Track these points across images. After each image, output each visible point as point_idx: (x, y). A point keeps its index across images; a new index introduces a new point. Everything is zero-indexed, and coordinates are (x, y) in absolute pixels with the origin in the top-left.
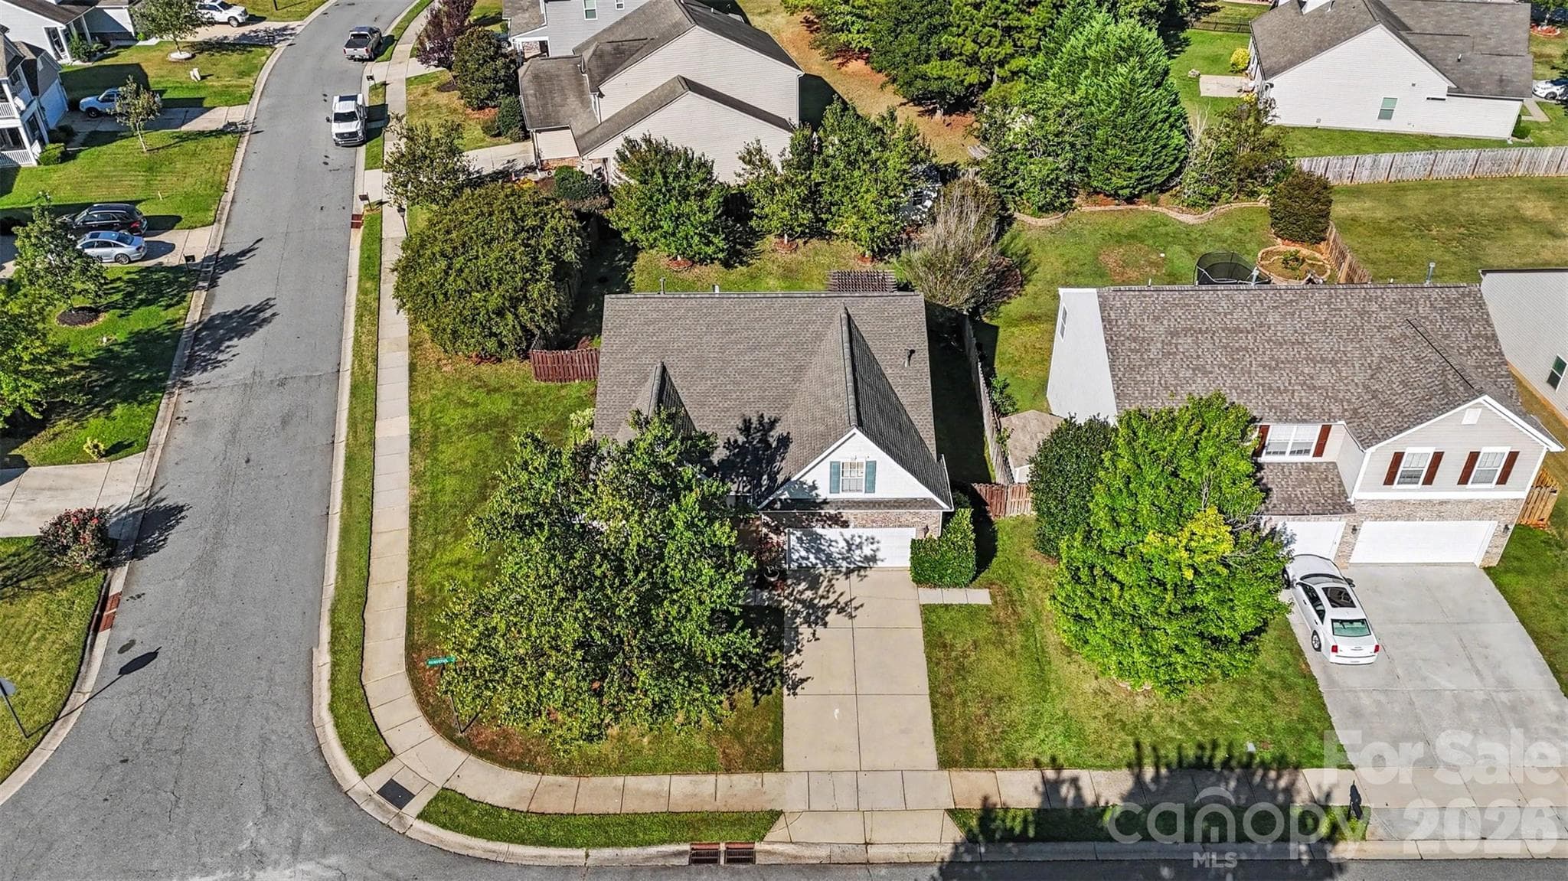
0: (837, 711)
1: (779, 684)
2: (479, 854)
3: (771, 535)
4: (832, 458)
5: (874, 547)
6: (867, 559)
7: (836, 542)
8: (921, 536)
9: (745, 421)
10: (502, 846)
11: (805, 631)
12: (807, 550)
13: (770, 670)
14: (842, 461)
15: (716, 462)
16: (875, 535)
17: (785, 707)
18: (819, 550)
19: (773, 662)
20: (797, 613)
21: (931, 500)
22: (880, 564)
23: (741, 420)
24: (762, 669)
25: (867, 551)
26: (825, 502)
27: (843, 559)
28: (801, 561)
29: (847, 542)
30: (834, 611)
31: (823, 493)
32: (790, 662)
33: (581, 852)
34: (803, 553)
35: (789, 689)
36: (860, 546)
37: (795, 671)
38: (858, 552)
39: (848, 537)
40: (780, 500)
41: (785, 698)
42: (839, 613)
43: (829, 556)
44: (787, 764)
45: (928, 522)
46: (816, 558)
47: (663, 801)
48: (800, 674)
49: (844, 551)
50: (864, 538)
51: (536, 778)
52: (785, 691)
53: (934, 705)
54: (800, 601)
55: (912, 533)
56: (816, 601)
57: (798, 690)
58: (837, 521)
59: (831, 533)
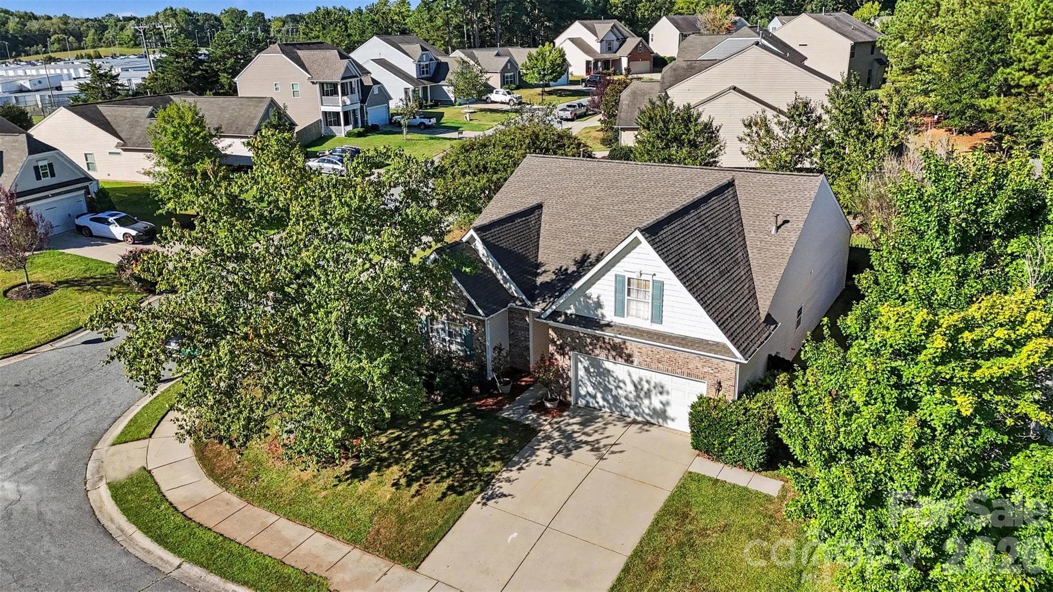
0: (515, 535)
1: (478, 489)
2: (112, 528)
3: (557, 356)
4: (618, 269)
5: (664, 398)
6: (656, 413)
7: (625, 383)
8: (712, 395)
9: (584, 255)
10: (131, 529)
11: (543, 454)
12: (594, 386)
13: (479, 475)
14: (628, 275)
15: (538, 283)
16: (663, 382)
17: (467, 514)
18: (607, 390)
19: (488, 469)
20: (548, 438)
21: (724, 346)
22: (670, 424)
23: (581, 254)
24: (473, 471)
25: (656, 401)
26: (608, 325)
27: (632, 407)
28: (588, 398)
29: (635, 386)
30: (589, 447)
31: (608, 313)
32: (505, 475)
33: (176, 561)
34: (591, 389)
35: (483, 498)
36: (648, 394)
37: (503, 484)
38: (646, 402)
39: (636, 380)
40: (566, 314)
41: (474, 505)
42: (592, 450)
43: (616, 398)
44: (425, 567)
45: (721, 376)
46: (604, 399)
47: (287, 550)
48: (506, 488)
49: (631, 396)
50: (653, 384)
51: (219, 490)
52: (479, 499)
53: (626, 570)
54: (559, 429)
55: (702, 388)
56: (575, 435)
57: (491, 503)
58: (620, 352)
59: (619, 369)
